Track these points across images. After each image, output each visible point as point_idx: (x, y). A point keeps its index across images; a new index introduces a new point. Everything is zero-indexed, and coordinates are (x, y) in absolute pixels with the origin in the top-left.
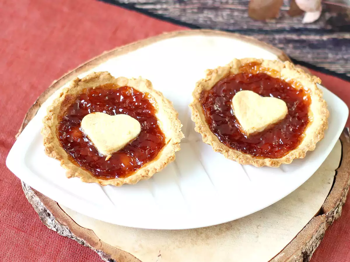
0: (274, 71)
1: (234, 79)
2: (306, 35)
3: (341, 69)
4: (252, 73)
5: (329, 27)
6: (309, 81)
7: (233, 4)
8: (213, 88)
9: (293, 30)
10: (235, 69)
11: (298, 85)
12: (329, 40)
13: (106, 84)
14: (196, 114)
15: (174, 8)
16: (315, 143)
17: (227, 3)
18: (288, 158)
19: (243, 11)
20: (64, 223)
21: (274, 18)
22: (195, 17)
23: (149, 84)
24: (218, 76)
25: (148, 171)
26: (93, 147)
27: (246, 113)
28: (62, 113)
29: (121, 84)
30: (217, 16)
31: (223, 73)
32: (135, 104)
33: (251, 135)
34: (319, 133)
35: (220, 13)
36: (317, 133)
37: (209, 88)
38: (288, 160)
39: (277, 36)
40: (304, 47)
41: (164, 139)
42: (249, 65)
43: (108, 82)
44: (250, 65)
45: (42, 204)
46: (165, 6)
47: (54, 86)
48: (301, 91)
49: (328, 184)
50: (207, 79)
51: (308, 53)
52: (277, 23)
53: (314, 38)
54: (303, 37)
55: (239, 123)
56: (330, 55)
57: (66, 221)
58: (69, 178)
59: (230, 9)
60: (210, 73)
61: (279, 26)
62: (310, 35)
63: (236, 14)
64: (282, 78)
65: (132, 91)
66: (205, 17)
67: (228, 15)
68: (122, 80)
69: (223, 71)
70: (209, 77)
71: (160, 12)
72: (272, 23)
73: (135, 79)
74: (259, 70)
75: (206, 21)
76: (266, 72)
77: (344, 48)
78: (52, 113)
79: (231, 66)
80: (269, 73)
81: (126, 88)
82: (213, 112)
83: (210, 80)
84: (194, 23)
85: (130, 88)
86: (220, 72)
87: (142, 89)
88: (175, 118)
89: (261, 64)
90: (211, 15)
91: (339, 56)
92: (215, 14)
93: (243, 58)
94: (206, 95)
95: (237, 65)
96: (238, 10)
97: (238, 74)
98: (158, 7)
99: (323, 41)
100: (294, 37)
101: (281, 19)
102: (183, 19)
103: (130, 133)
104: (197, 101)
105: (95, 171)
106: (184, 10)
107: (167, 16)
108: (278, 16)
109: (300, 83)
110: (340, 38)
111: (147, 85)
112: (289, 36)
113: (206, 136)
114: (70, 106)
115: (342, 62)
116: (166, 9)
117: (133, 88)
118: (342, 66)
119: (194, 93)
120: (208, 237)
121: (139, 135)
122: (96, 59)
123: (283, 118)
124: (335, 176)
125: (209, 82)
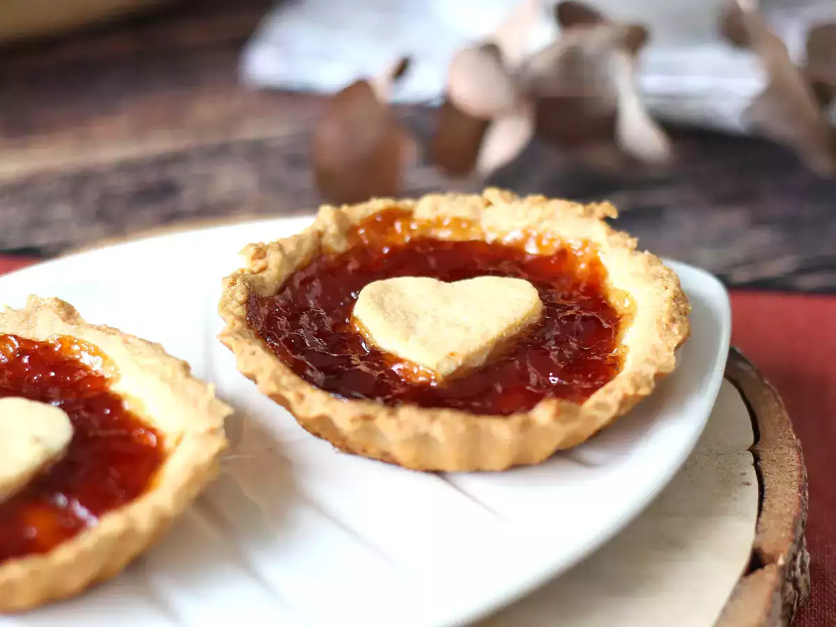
0: (457, 222)
4: (389, 245)
6: (581, 216)
8: (281, 291)
10: (334, 236)
11: (545, 243)
16: (669, 349)
23: (69, 313)
24: (288, 259)
31: (300, 250)
32: (30, 379)
34: (673, 320)
36: (665, 320)
37: (268, 292)
41: (160, 439)
42: (375, 221)
44: (379, 219)
48: (563, 253)
49: (747, 486)
50: (255, 269)
60: (260, 252)
64: (490, 238)
65: (13, 347)
69: (298, 244)
70: (261, 263)
74: (410, 231)
79: (320, 229)
80: (444, 234)
83: (263, 269)
85: (5, 338)
86: (290, 248)
87: (46, 331)
89: (411, 212)
94: (264, 311)
95: (339, 224)
97: (348, 252)
104: (239, 324)
109: (553, 233)
111: (62, 313)
117: (15, 337)
119: (224, 305)
124: (755, 465)
125: (264, 275)
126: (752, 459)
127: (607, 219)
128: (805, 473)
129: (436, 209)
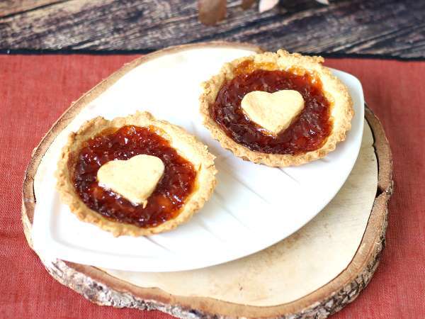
0: (269, 64)
1: (232, 85)
2: (265, 25)
3: (316, 48)
4: (247, 74)
5: (284, 11)
7: (173, 17)
8: (216, 100)
9: (250, 25)
10: (230, 74)
11: (300, 71)
12: (290, 24)
13: (104, 130)
14: (215, 130)
15: (114, 38)
16: (349, 121)
17: (167, 17)
18: (330, 145)
19: (189, 21)
20: (124, 290)
21: (223, 18)
22: (142, 41)
23: (150, 116)
24: (217, 85)
25: (197, 203)
26: (122, 199)
27: (263, 114)
28: (72, 174)
29: (118, 126)
30: (163, 33)
31: (220, 82)
32: (142, 142)
33: (280, 135)
34: (349, 110)
35: (164, 30)
37: (213, 102)
38: (330, 147)
39: (236, 36)
40: (269, 38)
43: (104, 128)
44: (243, 65)
45: (89, 279)
46: (103, 40)
47: (37, 155)
48: (307, 75)
49: (373, 161)
50: (207, 92)
51: (276, 43)
52: (229, 23)
53: (274, 26)
54: (263, 29)
55: (260, 127)
56: (299, 39)
57: (125, 287)
58: (117, 237)
59: (173, 22)
60: (208, 85)
61: (232, 25)
62: (268, 24)
63: (182, 25)
64: (281, 69)
65: (133, 130)
66: (151, 39)
67: (174, 29)
68: (118, 121)
69: (219, 80)
70: (208, 90)
71: (101, 47)
72: (224, 24)
73: (132, 116)
74: (254, 68)
75: (155, 42)
76: (261, 68)
77: (309, 27)
78: (63, 177)
79: (225, 72)
80: (265, 68)
81: (125, 128)
82: (228, 125)
83: (210, 92)
84: (144, 48)
85: (130, 126)
86: (217, 82)
87: (144, 123)
88: (195, 142)
89: (253, 61)
90: (157, 34)
91: (309, 37)
92: (160, 32)
93: (233, 60)
94: (214, 109)
95: (231, 68)
96: (182, 21)
97: (234, 79)
98: (97, 42)
99: (284, 26)
100: (254, 31)
101: (231, 17)
102: (130, 47)
103: (155, 171)
104: (208, 118)
105: (139, 222)
106: (126, 38)
107: (111, 49)
108: (227, 15)
109: (303, 67)
110: (301, 18)
111: (148, 116)
112: (248, 32)
113: (236, 149)
114: (77, 166)
115: (314, 41)
116: (107, 43)
117: (134, 126)
118: (317, 46)
119: (201, 110)
120: (281, 254)
121: (166, 171)
122: (68, 112)
123: (303, 107)
124: (375, 152)
125: (211, 94)
126: (373, 149)
127: (321, 63)
128: (391, 154)
129: (262, 59)
